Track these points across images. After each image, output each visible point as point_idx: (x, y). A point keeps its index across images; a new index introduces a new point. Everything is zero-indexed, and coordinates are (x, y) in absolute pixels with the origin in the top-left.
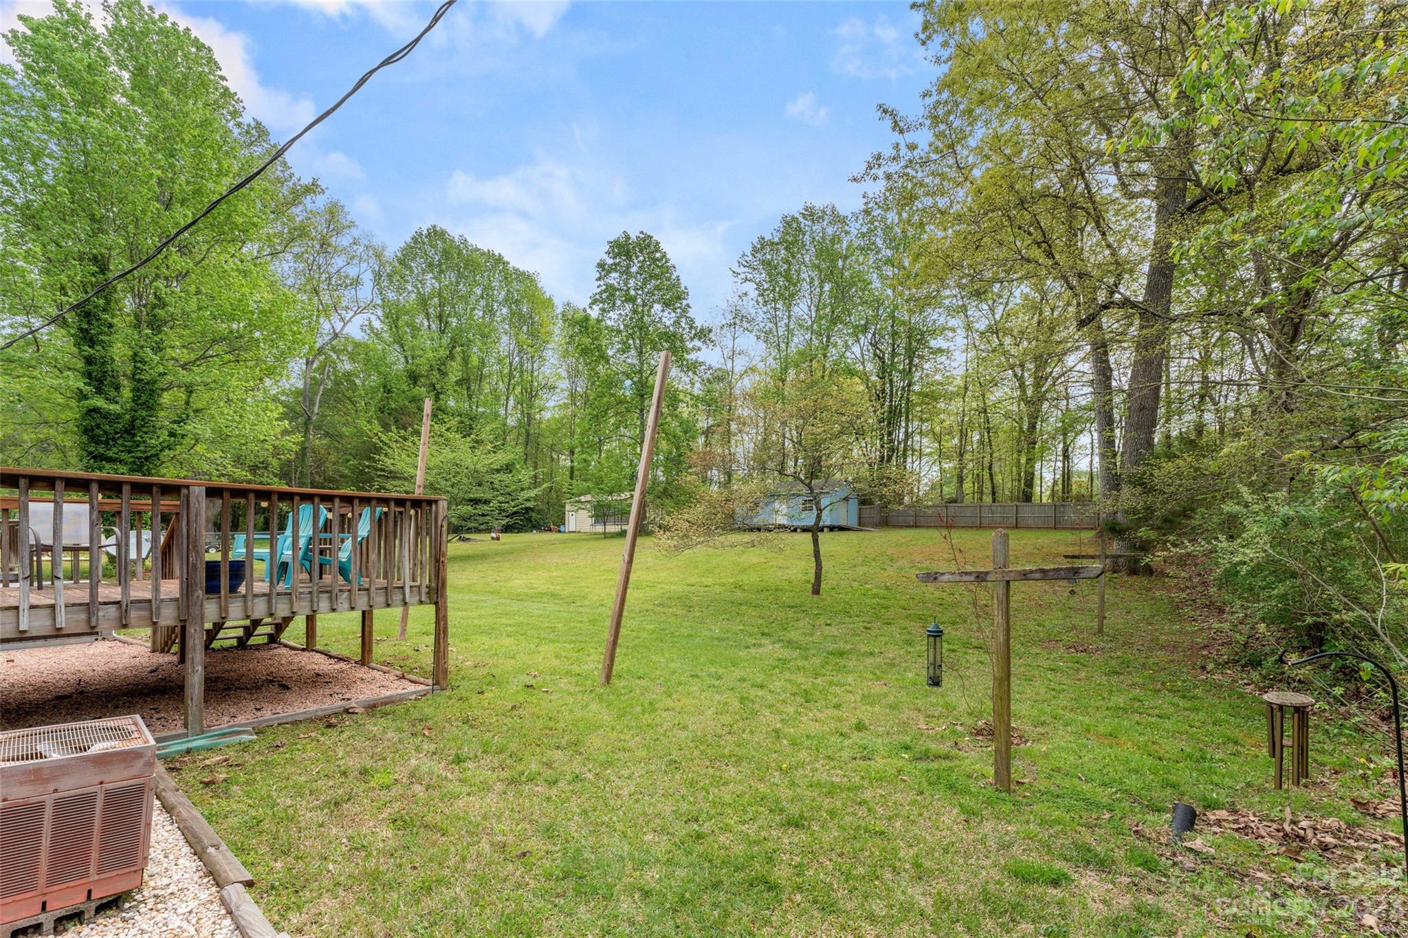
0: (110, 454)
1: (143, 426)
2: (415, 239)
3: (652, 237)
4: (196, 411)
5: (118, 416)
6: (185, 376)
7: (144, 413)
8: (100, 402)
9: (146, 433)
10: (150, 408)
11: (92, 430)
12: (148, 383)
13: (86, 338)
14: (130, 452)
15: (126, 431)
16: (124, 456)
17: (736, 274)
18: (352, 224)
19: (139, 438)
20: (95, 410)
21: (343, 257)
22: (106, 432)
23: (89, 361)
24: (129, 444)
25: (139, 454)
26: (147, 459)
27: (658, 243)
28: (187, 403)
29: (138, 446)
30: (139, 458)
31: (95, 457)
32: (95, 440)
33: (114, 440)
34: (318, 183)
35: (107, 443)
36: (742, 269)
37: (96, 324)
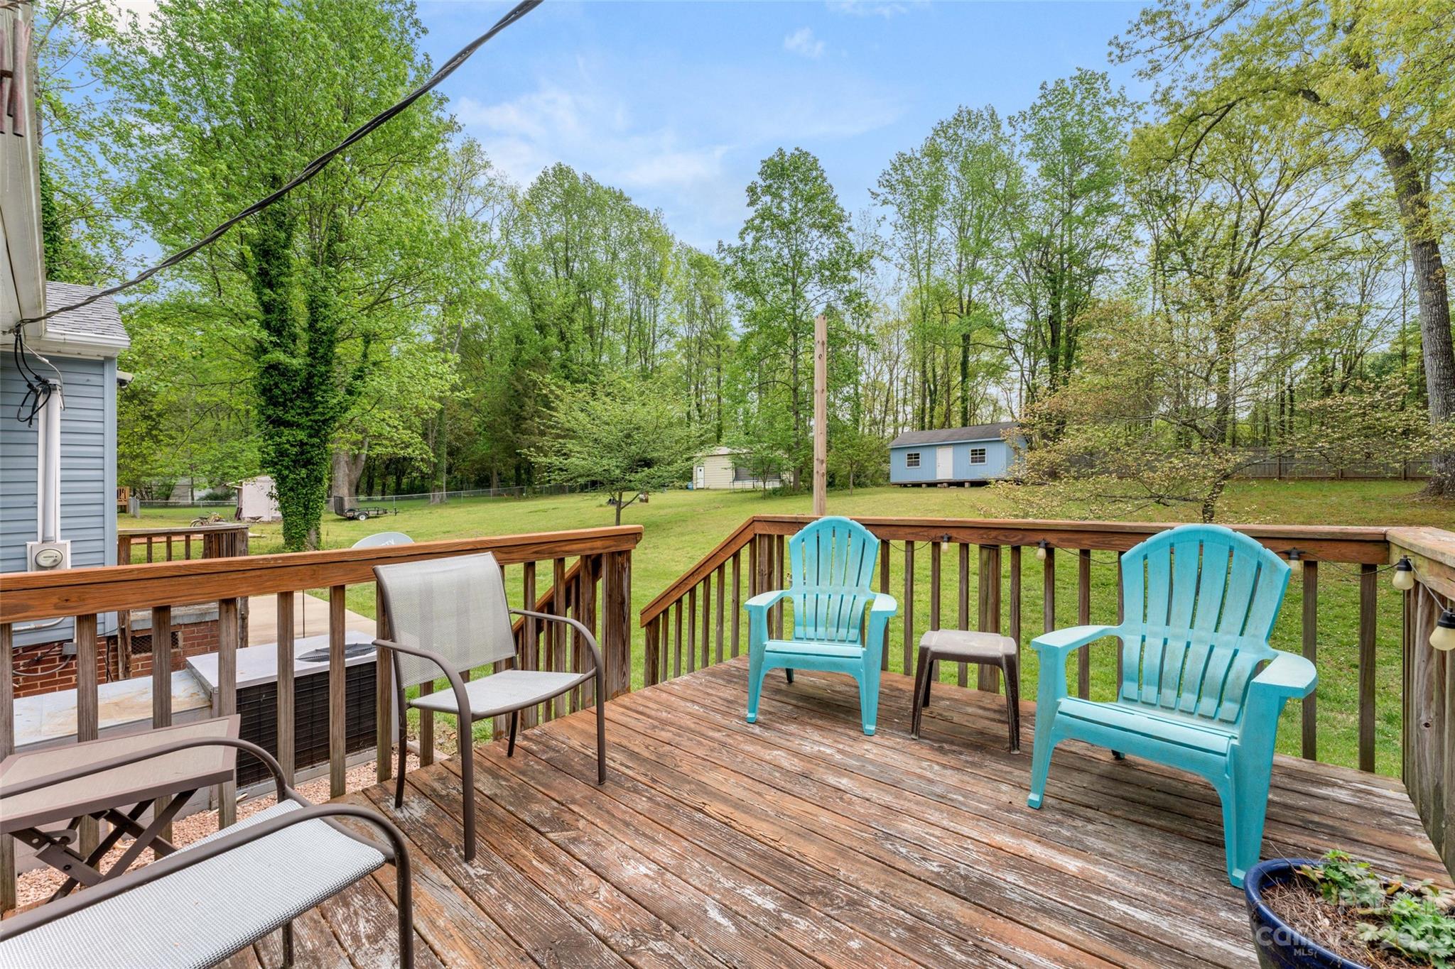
0: (288, 417)
1: (321, 384)
2: (541, 181)
3: (807, 154)
4: (374, 364)
5: (297, 373)
6: (365, 323)
7: (323, 369)
8: (279, 356)
9: (325, 391)
10: (328, 363)
11: (270, 390)
12: (325, 334)
13: (265, 280)
14: (307, 414)
15: (304, 391)
16: (304, 420)
17: (875, 195)
18: (487, 165)
19: (319, 398)
20: (273, 367)
21: (480, 199)
22: (284, 393)
23: (267, 308)
24: (307, 405)
25: (317, 417)
26: (325, 422)
27: (816, 161)
28: (365, 356)
29: (316, 407)
30: (316, 421)
31: (273, 422)
32: (272, 402)
33: (291, 400)
34: (456, 120)
35: (284, 405)
36: (883, 190)
37: (276, 263)
